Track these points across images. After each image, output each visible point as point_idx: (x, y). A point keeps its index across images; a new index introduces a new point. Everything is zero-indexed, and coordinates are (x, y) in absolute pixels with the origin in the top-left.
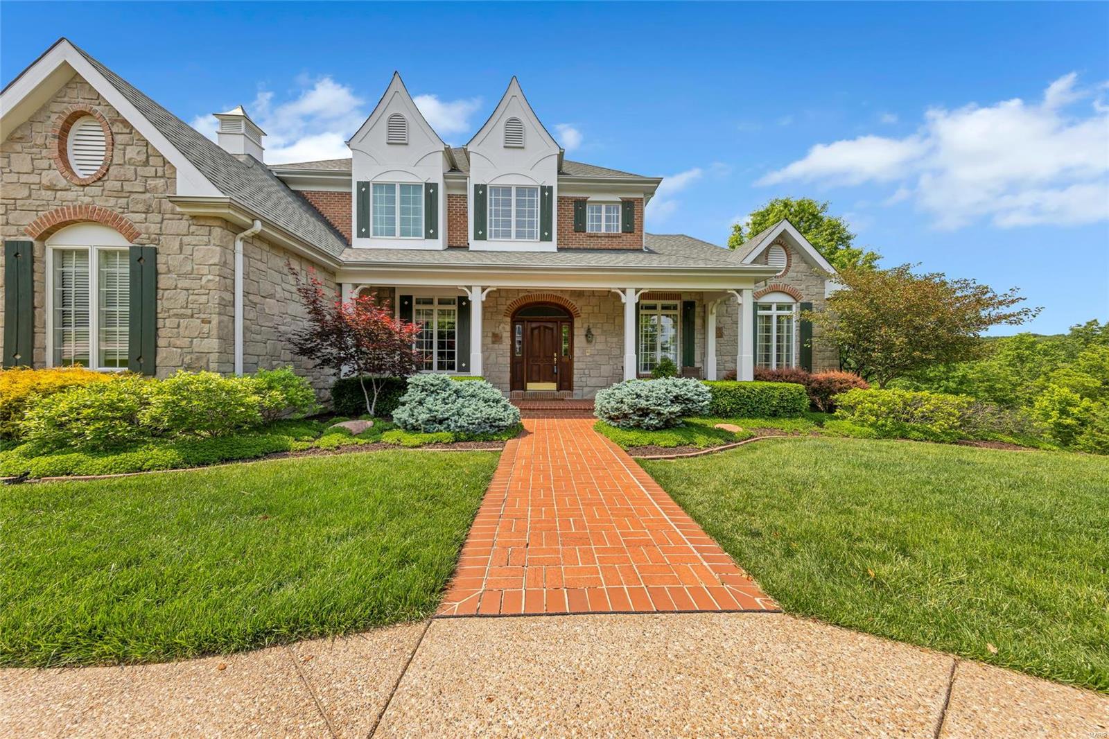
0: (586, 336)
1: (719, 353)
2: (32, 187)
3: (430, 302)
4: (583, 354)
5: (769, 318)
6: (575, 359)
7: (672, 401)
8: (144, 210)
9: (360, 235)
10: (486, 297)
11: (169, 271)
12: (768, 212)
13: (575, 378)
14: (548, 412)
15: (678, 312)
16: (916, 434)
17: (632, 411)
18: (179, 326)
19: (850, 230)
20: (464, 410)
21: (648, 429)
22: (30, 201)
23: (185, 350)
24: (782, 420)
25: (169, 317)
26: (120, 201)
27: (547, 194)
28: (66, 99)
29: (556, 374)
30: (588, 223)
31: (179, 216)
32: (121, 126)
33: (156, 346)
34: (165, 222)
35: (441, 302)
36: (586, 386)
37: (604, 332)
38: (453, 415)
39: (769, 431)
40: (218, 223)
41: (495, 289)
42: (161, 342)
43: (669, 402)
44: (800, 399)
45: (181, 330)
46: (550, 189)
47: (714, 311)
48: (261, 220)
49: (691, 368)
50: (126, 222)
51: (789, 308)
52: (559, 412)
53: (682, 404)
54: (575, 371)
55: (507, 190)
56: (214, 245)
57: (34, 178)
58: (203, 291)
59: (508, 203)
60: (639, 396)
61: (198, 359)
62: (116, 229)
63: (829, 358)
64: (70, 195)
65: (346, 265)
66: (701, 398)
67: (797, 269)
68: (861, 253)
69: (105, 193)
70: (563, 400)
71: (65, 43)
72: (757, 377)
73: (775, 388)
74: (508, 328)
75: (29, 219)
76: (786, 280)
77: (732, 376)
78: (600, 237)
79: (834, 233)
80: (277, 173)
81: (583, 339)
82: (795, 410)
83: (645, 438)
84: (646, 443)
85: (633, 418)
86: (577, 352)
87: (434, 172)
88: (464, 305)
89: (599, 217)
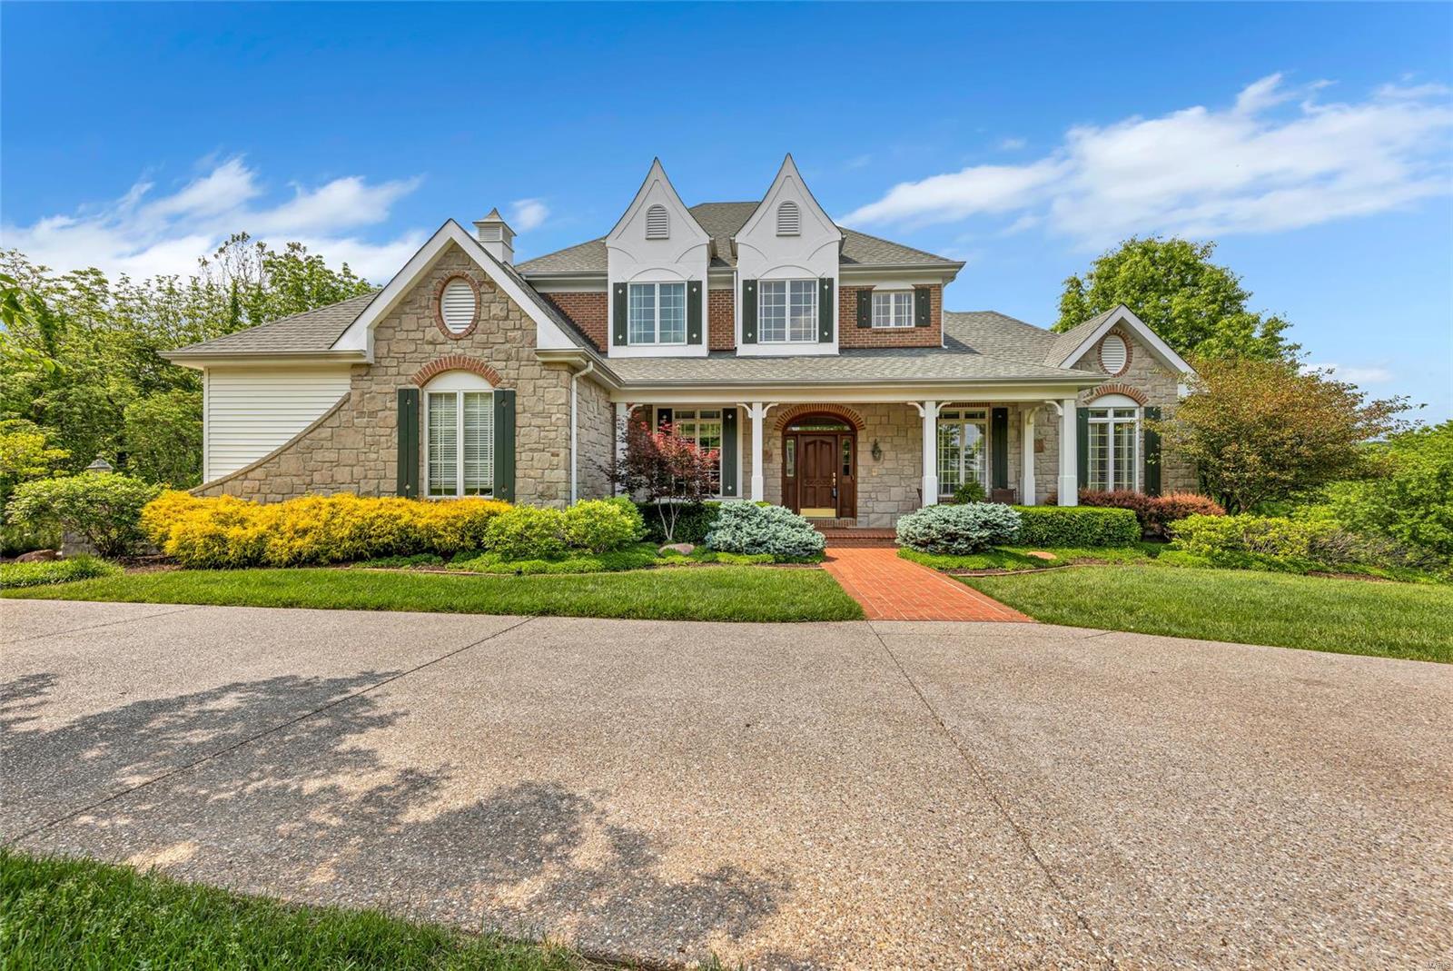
0: (873, 452)
1: (1038, 471)
2: (418, 342)
3: (692, 416)
4: (869, 474)
5: (1103, 426)
6: (859, 480)
7: (981, 527)
8: (505, 358)
9: (617, 343)
10: (767, 414)
11: (524, 411)
12: (1121, 260)
13: (860, 503)
14: (836, 541)
15: (986, 422)
16: (1259, 564)
17: (940, 536)
18: (532, 459)
19: (1243, 286)
20: (779, 534)
21: (956, 554)
22: (415, 355)
23: (539, 480)
24: (1107, 550)
25: (524, 451)
26: (486, 351)
27: (826, 287)
28: (444, 266)
29: (836, 498)
30: (874, 317)
31: (533, 363)
32: (487, 287)
33: (515, 476)
34: (522, 368)
35: (704, 416)
36: (873, 512)
37: (894, 447)
38: (770, 539)
39: (1088, 560)
40: (566, 368)
41: (776, 405)
42: (518, 473)
43: (978, 527)
44: (1130, 526)
45: (535, 463)
46: (830, 281)
47: (1032, 420)
48: (594, 361)
49: (1004, 492)
50: (491, 370)
51: (1131, 413)
52: (850, 541)
53: (990, 529)
54: (859, 495)
55: (780, 285)
56: (561, 387)
57: (420, 335)
58: (553, 428)
59: (781, 300)
60: (947, 521)
61: (549, 488)
62: (482, 376)
63: (1183, 476)
64: (447, 348)
65: (626, 385)
66: (1010, 524)
67: (1141, 366)
68: (1256, 320)
69: (474, 345)
70: (845, 528)
71: (452, 222)
72: (1083, 501)
73: (1099, 514)
74: (779, 444)
75: (415, 370)
76: (1125, 380)
77: (1053, 501)
78: (890, 333)
79: (1217, 291)
80: (527, 277)
81: (868, 456)
82: (1123, 539)
83: (955, 562)
84: (955, 566)
85: (941, 543)
86: (861, 472)
87: (697, 269)
88: (731, 418)
89: (887, 311)
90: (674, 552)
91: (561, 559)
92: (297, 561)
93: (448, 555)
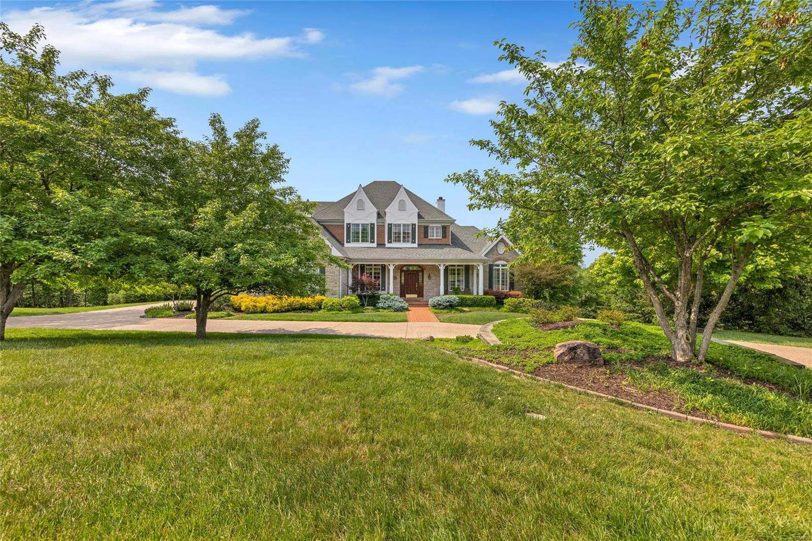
0: (429, 277)
4: (427, 284)
5: (498, 270)
6: (424, 286)
7: (447, 302)
9: (347, 242)
10: (395, 267)
13: (424, 293)
20: (396, 304)
21: (440, 309)
23: (331, 290)
27: (414, 226)
29: (417, 291)
30: (429, 234)
36: (427, 296)
37: (433, 277)
38: (394, 305)
41: (397, 265)
42: (326, 288)
44: (493, 301)
46: (415, 224)
49: (468, 290)
51: (506, 266)
52: (419, 305)
54: (424, 290)
55: (399, 225)
59: (400, 230)
66: (455, 301)
67: (509, 252)
70: (420, 301)
72: (486, 293)
73: (486, 297)
74: (399, 274)
76: (504, 256)
78: (434, 240)
81: (427, 279)
82: (490, 304)
84: (440, 312)
85: (436, 306)
86: (425, 283)
87: (374, 219)
88: (384, 267)
89: (433, 232)
90: (368, 309)
91: (342, 311)
92: (274, 311)
93: (312, 310)
